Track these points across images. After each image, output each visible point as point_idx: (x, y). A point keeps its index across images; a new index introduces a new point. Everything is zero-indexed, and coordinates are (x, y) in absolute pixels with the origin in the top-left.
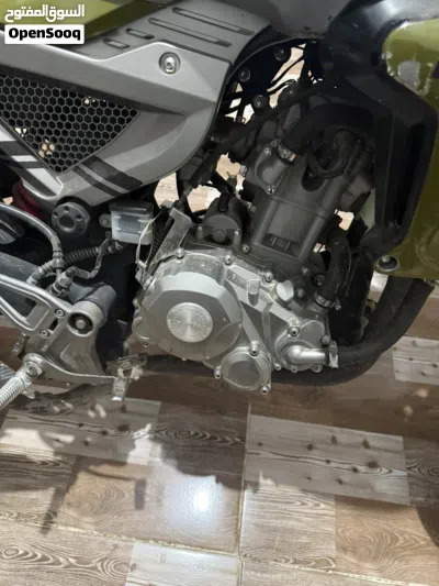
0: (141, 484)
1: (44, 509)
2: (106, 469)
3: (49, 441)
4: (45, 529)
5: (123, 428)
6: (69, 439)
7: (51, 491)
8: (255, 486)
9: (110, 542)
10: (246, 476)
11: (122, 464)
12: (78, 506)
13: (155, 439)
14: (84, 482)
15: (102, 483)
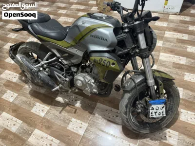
0: (76, 110)
1: (60, 110)
2: (71, 106)
3: (64, 100)
4: (60, 113)
5: (76, 100)
6: (67, 100)
7: (62, 108)
8: (94, 114)
9: (69, 117)
10: (94, 113)
11: (74, 106)
12: (65, 111)
13: (80, 103)
14: (67, 108)
15: (70, 108)
